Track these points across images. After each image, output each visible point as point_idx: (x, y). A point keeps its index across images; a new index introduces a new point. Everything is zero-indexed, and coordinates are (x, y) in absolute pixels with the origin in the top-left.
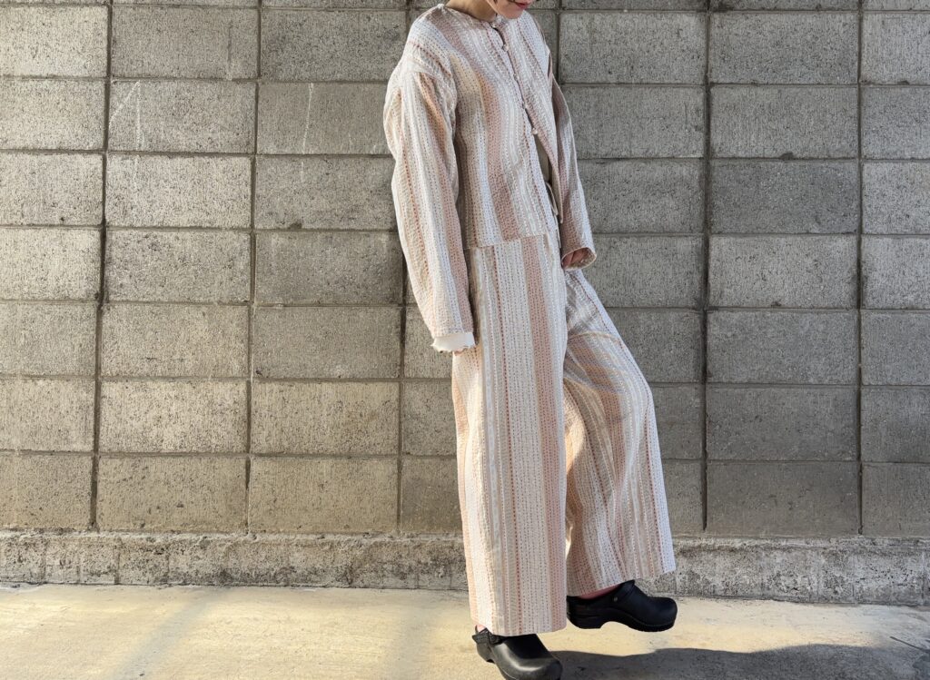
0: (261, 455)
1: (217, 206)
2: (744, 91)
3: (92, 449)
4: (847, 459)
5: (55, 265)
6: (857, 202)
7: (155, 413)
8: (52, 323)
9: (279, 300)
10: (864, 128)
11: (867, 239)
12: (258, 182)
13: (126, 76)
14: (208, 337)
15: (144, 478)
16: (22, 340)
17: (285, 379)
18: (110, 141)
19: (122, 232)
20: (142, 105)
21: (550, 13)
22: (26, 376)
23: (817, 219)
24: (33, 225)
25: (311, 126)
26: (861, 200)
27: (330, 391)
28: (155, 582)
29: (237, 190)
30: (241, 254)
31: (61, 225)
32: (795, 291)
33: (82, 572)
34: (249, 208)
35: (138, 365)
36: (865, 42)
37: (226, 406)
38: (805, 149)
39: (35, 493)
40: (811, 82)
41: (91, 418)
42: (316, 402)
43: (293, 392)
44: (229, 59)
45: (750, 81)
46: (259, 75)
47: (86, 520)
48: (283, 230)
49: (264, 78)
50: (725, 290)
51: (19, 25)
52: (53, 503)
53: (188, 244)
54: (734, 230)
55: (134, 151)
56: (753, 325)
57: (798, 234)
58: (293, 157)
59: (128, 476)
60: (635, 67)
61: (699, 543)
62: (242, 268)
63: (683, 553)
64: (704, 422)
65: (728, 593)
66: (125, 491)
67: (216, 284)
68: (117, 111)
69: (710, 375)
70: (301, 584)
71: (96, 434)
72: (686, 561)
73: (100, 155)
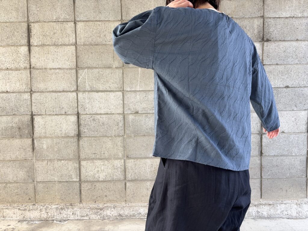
0: (129, 181)
1: (112, 107)
2: (274, 67)
3: (79, 180)
4: (304, 177)
5: (64, 127)
7: (97, 170)
8: (65, 144)
9: (133, 135)
12: (125, 100)
13: (82, 66)
14: (112, 146)
15: (95, 188)
16: (56, 149)
17: (136, 158)
18: (78, 88)
19: (84, 116)
20: (88, 77)
22: (58, 159)
23: (296, 106)
24: (57, 114)
25: (140, 82)
27: (149, 161)
28: (100, 218)
29: (119, 102)
30: (120, 121)
31: (65, 114)
32: (289, 128)
33: (79, 216)
34: (123, 107)
35: (91, 156)
37: (118, 167)
38: (293, 84)
39: (63, 193)
40: (295, 63)
41: (78, 171)
42: (145, 165)
43: (138, 162)
44: (114, 61)
45: (276, 64)
46: (123, 66)
47: (79, 200)
48: (133, 114)
49: (125, 67)
51: (48, 52)
52: (69, 196)
53: (104, 119)
55: (86, 91)
57: (290, 110)
58: (135, 91)
59: (90, 188)
61: (260, 203)
62: (121, 125)
63: (255, 206)
64: (261, 167)
65: (268, 216)
66: (89, 192)
67: (113, 131)
68: (80, 79)
69: (263, 154)
70: (143, 218)
71: (80, 176)
72: (256, 208)
73: (75, 92)
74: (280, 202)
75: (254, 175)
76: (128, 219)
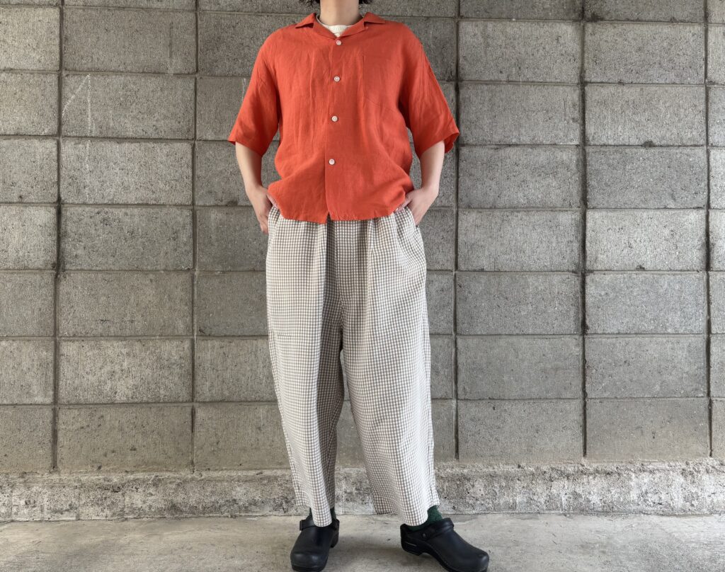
0: (204, 402)
1: (161, 185)
2: (612, 89)
3: (52, 401)
4: (702, 395)
5: (15, 239)
6: (706, 182)
7: (109, 368)
8: (13, 290)
9: (220, 268)
10: (711, 121)
11: (713, 213)
12: (198, 165)
13: (78, 69)
14: (156, 301)
15: (100, 425)
17: (225, 336)
18: (63, 128)
19: (77, 208)
20: (93, 96)
21: (449, 21)
23: (673, 197)
26: (709, 180)
28: (112, 516)
29: (180, 171)
30: (184, 227)
31: (20, 203)
32: (655, 256)
33: (46, 510)
34: (191, 187)
35: (92, 327)
36: (710, 50)
37: (173, 361)
38: (663, 138)
40: (667, 82)
41: (51, 374)
42: (253, 356)
43: (233, 347)
44: (171, 56)
45: (617, 80)
46: (198, 71)
47: (48, 463)
48: (222, 206)
49: (201, 72)
50: (599, 255)
52: (17, 450)
53: (136, 219)
54: (606, 205)
55: (86, 137)
56: (622, 285)
57: (658, 209)
59: (85, 424)
60: (522, 68)
61: (581, 468)
62: (185, 240)
63: (568, 477)
64: (584, 366)
65: (605, 508)
66: (82, 438)
67: (162, 254)
68: (70, 101)
69: (588, 329)
70: (243, 514)
71: (55, 387)
72: (570, 483)
73: (54, 139)
74: (638, 465)
75: (565, 389)
76: (198, 519)
